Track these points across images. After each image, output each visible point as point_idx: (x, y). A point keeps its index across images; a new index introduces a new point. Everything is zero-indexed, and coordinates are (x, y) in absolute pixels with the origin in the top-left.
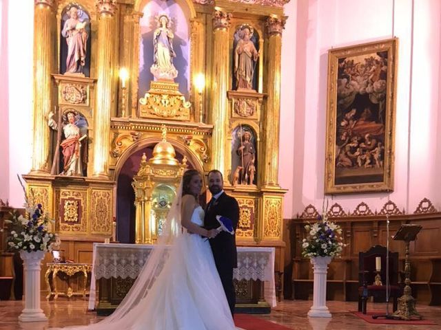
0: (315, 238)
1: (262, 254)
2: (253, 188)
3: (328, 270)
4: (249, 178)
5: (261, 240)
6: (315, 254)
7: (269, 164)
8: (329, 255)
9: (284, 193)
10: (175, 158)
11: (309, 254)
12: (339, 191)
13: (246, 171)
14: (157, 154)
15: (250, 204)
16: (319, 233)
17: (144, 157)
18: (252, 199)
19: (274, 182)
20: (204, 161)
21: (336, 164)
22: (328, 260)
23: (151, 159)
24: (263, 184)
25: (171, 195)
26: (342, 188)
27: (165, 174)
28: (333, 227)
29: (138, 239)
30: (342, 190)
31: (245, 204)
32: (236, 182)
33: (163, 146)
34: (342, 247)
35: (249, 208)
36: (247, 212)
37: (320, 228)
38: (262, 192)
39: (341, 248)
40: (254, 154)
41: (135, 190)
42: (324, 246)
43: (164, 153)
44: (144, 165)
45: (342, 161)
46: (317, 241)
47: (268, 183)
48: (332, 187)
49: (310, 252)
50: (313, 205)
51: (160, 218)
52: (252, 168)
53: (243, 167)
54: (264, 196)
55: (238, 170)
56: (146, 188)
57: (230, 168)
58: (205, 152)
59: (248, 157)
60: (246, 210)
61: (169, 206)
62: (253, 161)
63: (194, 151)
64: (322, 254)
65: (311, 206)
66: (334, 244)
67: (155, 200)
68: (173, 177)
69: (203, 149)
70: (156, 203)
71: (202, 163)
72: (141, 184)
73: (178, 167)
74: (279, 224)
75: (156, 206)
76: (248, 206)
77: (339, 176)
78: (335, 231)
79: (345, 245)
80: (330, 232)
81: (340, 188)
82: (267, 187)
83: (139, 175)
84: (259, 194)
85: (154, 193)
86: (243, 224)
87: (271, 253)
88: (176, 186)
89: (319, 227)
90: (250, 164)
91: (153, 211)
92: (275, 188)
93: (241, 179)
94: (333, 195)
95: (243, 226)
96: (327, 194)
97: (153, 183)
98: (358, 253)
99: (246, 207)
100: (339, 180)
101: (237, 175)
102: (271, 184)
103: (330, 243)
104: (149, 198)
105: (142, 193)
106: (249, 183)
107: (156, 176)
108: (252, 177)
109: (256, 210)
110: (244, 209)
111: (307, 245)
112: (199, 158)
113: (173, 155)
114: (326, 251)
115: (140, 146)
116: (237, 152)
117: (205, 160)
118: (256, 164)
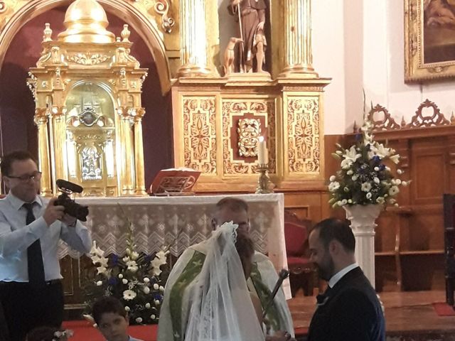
0: (350, 172)
1: (260, 206)
2: (263, 77)
3: (376, 229)
4: (255, 59)
5: (283, 179)
6: (350, 201)
7: (293, 29)
8: (375, 203)
9: (323, 85)
10: (108, 29)
11: (340, 203)
12: (432, 75)
13: (249, 45)
14: (71, 22)
15: (257, 109)
16: (357, 164)
17: (48, 30)
18: (261, 99)
19: (305, 65)
20: (166, 30)
21: (425, 22)
22: (374, 211)
23: (61, 34)
24: (283, 68)
25: (104, 100)
26: (439, 69)
27: (89, 61)
28: (382, 151)
29: (44, 189)
30: (439, 73)
31: (248, 111)
32: (230, 68)
33: (83, 6)
34: (400, 186)
35: (256, 118)
36: (253, 125)
37: (359, 156)
38: (281, 86)
39: (397, 189)
40: (262, 11)
41: (35, 94)
42: (366, 187)
43: (86, 21)
44: (49, 45)
45: (437, 15)
46: (354, 178)
47: (292, 66)
48: (419, 68)
49: (341, 199)
50: (383, 105)
51: (84, 146)
52: (260, 39)
53: (241, 40)
54: (285, 93)
55: (232, 46)
56: (54, 90)
57: (217, 42)
58: (165, 13)
59: (251, 16)
60: (252, 121)
61: (100, 124)
62: (262, 25)
63: (144, 11)
64: (363, 201)
65: (379, 108)
66: (385, 183)
67: (74, 112)
68: (104, 66)
69: (161, 7)
70: (74, 118)
71: (161, 34)
72: (44, 83)
73: (113, 46)
74: (316, 146)
75: (77, 124)
76: (255, 113)
77: (433, 45)
78: (387, 158)
79: (404, 183)
80: (377, 161)
81: (434, 70)
82: (289, 75)
83: (39, 65)
84: (275, 90)
85: (70, 97)
86: (247, 149)
87: (276, 203)
88: (110, 84)
89: (358, 152)
90: (256, 32)
91: (70, 135)
92: (307, 77)
93: (240, 62)
94: (422, 83)
95: (246, 154)
96: (410, 82)
97: (68, 80)
98: (442, 197)
99: (249, 116)
100: (433, 54)
101: (231, 54)
102: (298, 69)
103: (377, 180)
104: (60, 109)
105: (47, 99)
106: (255, 70)
107: (72, 66)
108: (261, 57)
109: (272, 121)
110: (247, 120)
111: (337, 185)
112: (155, 25)
113: (103, 23)
114: (369, 195)
115: (39, 7)
116: (229, 8)
117: (167, 28)
118: (267, 31)
